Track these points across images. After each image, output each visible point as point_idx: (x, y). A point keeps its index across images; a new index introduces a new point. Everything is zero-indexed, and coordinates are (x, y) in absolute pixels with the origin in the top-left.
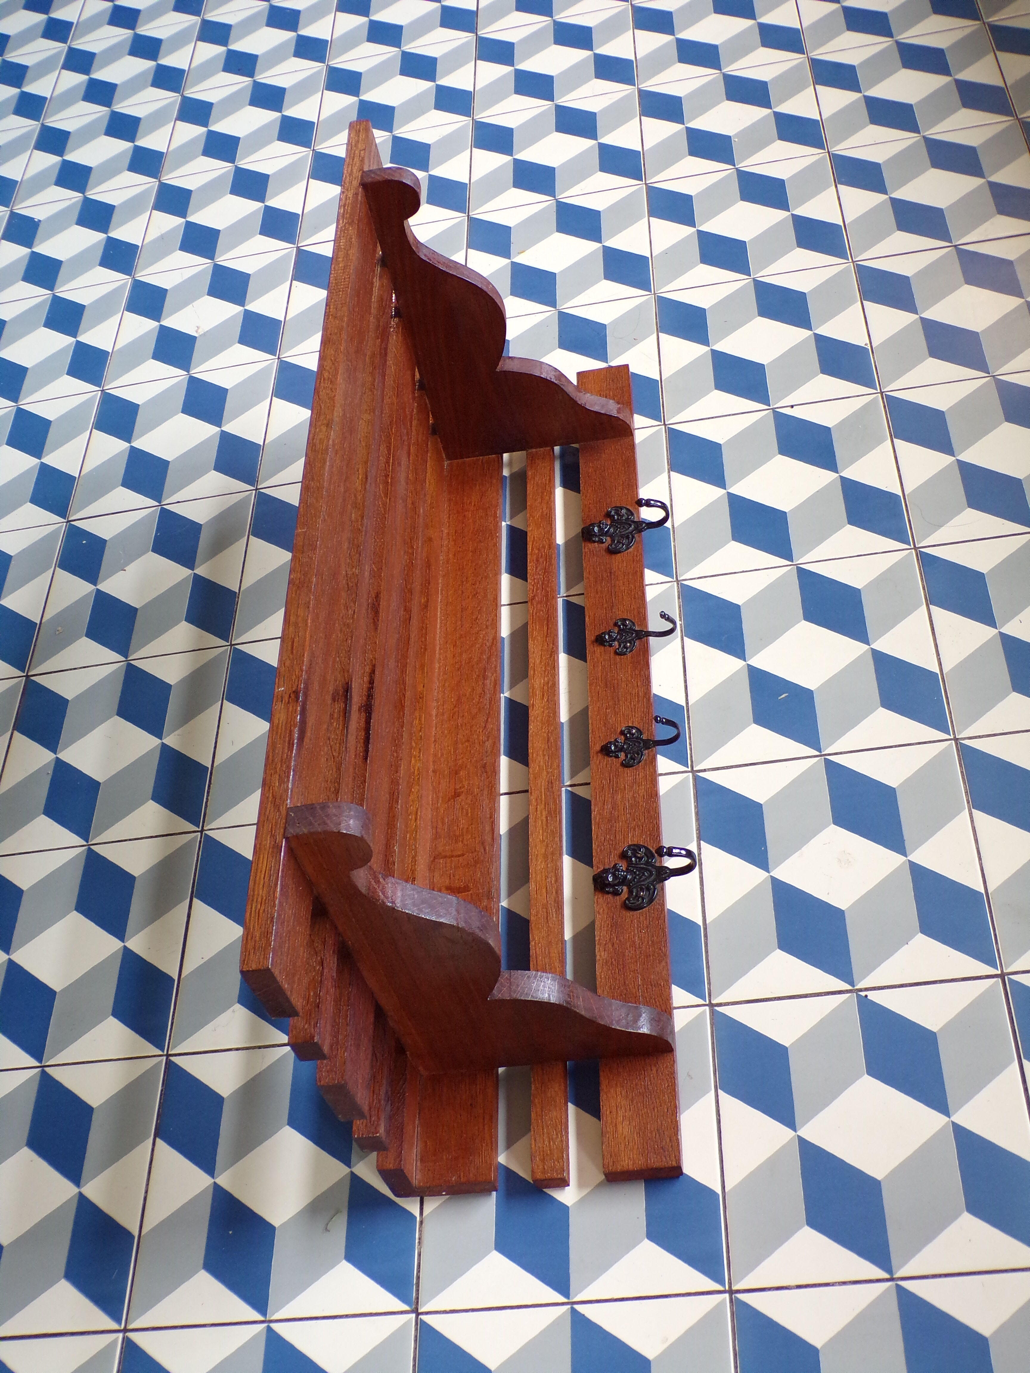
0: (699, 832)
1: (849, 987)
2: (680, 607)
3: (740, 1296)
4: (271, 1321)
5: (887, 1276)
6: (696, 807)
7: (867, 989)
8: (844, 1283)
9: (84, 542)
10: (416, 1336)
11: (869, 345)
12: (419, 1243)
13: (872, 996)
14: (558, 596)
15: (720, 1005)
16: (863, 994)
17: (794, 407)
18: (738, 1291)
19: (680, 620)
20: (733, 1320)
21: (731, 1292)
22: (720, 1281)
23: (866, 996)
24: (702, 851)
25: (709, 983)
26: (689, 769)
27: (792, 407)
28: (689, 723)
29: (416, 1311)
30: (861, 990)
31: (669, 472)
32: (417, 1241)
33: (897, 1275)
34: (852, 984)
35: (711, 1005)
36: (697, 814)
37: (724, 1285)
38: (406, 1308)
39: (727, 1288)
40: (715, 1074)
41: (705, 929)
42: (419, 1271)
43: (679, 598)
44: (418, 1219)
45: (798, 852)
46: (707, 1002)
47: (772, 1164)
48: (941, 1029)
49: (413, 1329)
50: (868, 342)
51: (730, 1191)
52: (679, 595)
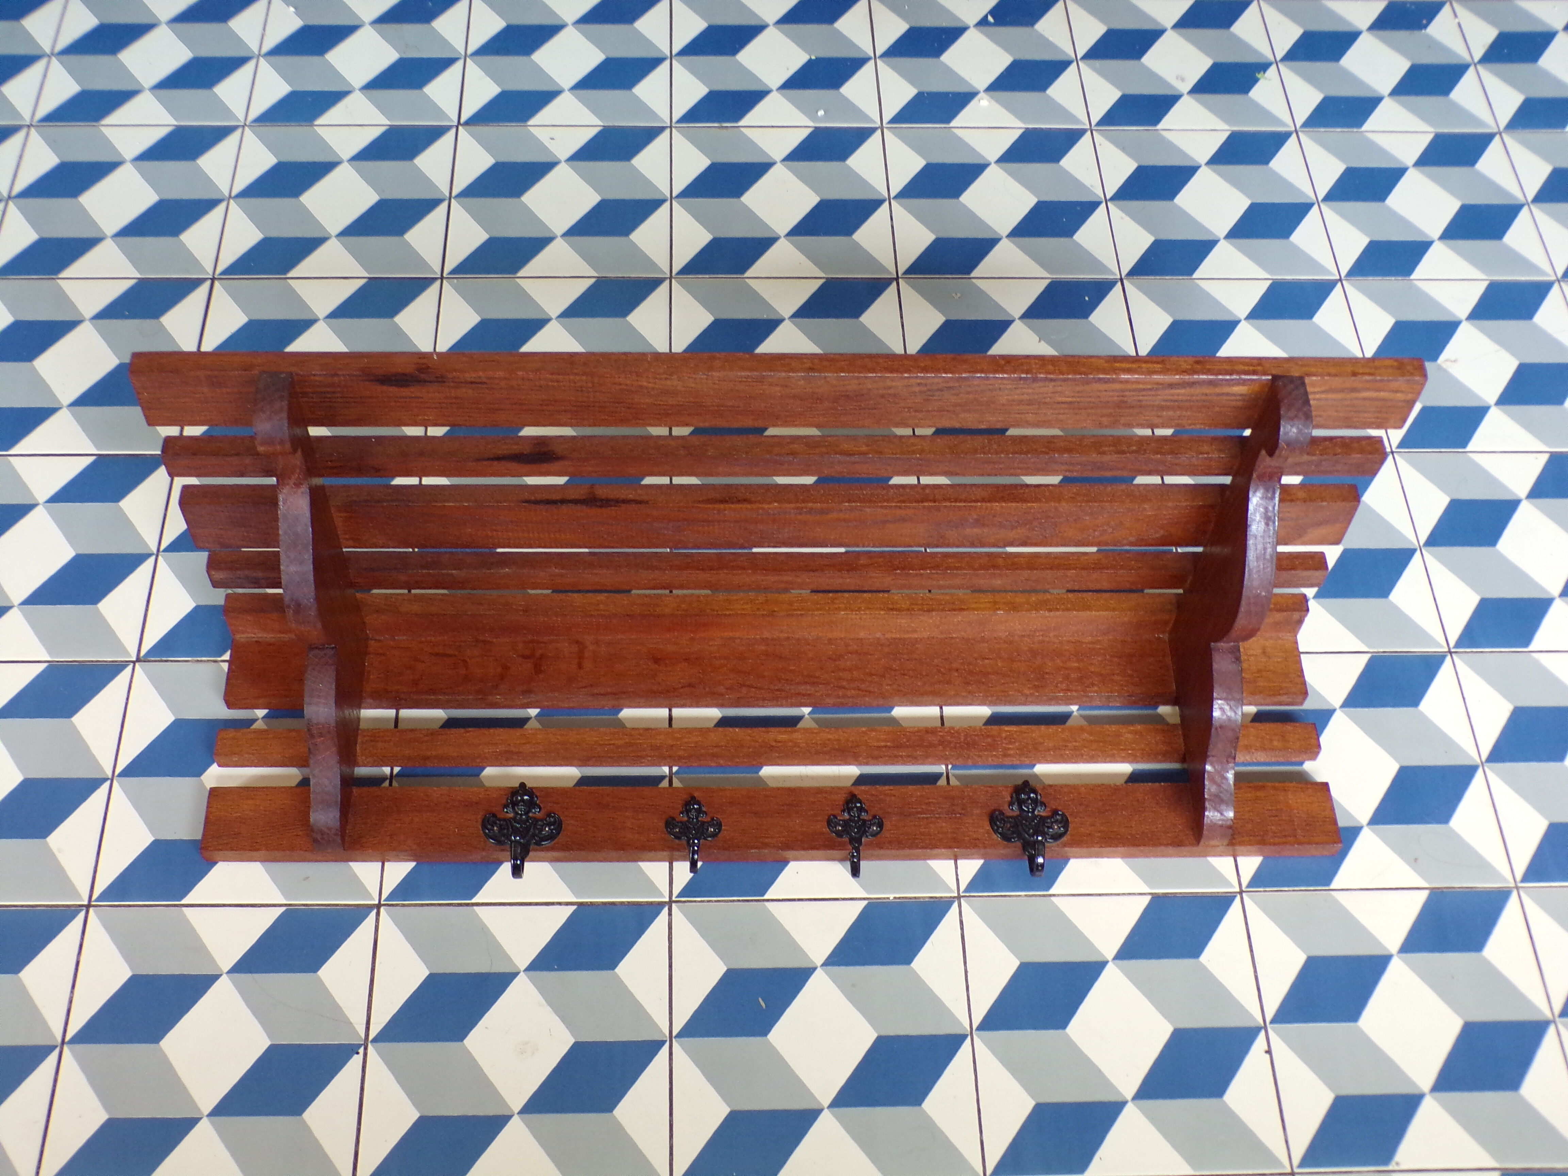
0: (589, 905)
1: (371, 1037)
2: (915, 898)
3: (82, 914)
4: (157, 556)
5: (67, 1039)
6: (622, 903)
7: (365, 1055)
8: (71, 1002)
9: (1087, 298)
10: (116, 661)
11: (1396, 1168)
12: (198, 661)
13: (357, 1060)
14: (950, 767)
15: (378, 914)
16: (361, 1050)
17: (1268, 1056)
18: (87, 912)
19: (895, 898)
20: (63, 906)
21: (88, 907)
22: (101, 898)
23: (358, 1053)
24: (563, 907)
25: (404, 905)
26: (674, 899)
27: (1269, 1052)
28: (739, 901)
29: (138, 660)
30: (366, 1049)
31: (1150, 894)
32: (199, 659)
33: (66, 1048)
34: (375, 1040)
35: (378, 906)
36: (613, 904)
37: (96, 900)
38: (142, 653)
39: (93, 903)
40: (304, 905)
41: (467, 905)
42: (172, 661)
43: (931, 897)
44: (219, 659)
45: (544, 1002)
46: (382, 902)
47: (200, 949)
48: (304, 1122)
49: (122, 659)
50: (1403, 1167)
51: (182, 911)
52: (936, 898)
